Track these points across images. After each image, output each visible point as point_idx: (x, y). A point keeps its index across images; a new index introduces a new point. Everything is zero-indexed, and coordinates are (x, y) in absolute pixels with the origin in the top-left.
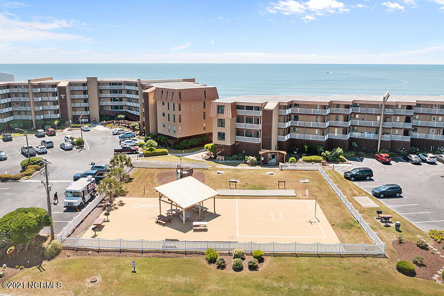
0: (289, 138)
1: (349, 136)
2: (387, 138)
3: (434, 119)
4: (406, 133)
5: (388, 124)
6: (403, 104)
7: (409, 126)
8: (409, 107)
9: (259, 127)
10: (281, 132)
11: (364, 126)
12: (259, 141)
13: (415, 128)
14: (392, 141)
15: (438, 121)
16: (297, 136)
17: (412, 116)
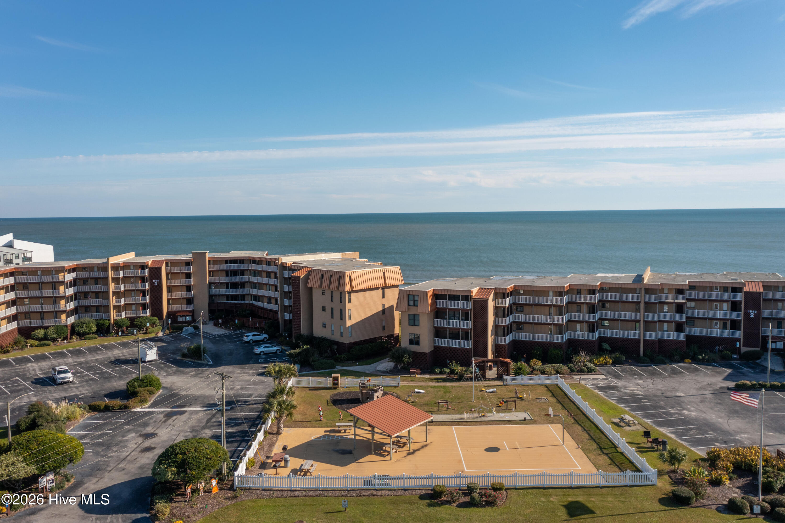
0: (511, 339)
1: (597, 334)
2: (652, 336)
3: (716, 307)
4: (679, 327)
5: (652, 317)
6: (671, 287)
7: (681, 318)
8: (680, 291)
9: (468, 325)
10: (501, 331)
11: (618, 320)
12: (468, 344)
13: (691, 320)
14: (660, 341)
15: (721, 309)
16: (523, 336)
17: (685, 303)
